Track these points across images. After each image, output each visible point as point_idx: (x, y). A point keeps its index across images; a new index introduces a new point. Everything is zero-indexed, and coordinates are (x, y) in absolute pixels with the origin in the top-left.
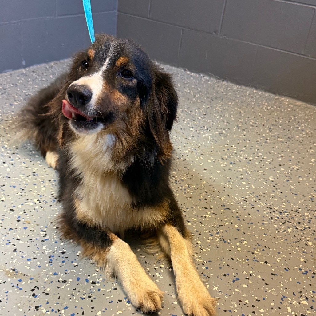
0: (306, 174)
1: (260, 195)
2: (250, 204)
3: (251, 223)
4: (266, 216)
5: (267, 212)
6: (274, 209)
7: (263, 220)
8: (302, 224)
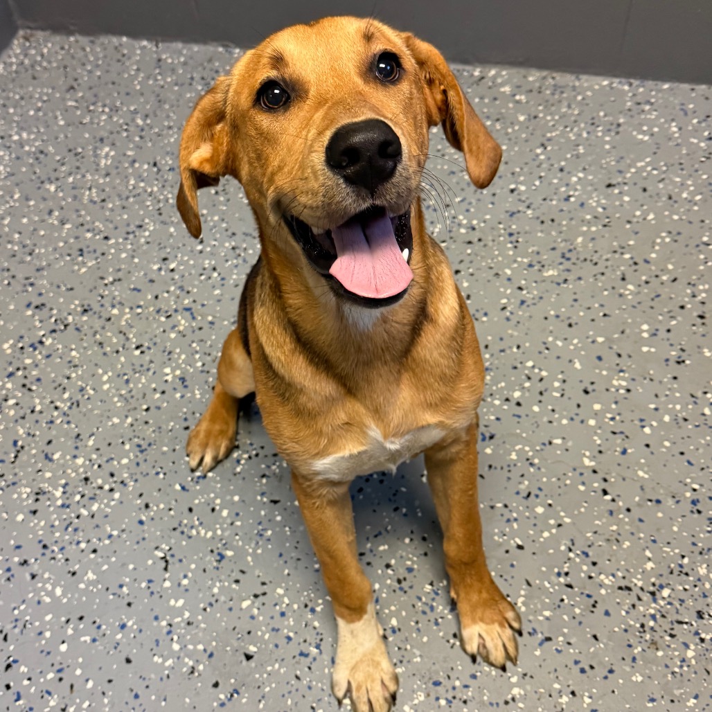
0: (652, 403)
1: (589, 546)
2: (582, 593)
3: (611, 671)
4: (630, 626)
5: (626, 608)
6: (636, 585)
7: (630, 646)
8: (707, 617)
